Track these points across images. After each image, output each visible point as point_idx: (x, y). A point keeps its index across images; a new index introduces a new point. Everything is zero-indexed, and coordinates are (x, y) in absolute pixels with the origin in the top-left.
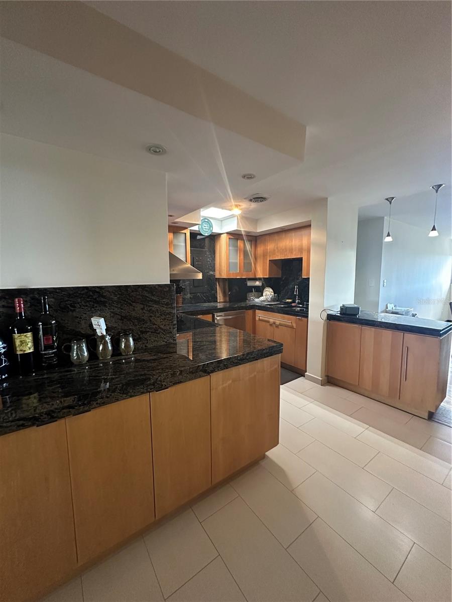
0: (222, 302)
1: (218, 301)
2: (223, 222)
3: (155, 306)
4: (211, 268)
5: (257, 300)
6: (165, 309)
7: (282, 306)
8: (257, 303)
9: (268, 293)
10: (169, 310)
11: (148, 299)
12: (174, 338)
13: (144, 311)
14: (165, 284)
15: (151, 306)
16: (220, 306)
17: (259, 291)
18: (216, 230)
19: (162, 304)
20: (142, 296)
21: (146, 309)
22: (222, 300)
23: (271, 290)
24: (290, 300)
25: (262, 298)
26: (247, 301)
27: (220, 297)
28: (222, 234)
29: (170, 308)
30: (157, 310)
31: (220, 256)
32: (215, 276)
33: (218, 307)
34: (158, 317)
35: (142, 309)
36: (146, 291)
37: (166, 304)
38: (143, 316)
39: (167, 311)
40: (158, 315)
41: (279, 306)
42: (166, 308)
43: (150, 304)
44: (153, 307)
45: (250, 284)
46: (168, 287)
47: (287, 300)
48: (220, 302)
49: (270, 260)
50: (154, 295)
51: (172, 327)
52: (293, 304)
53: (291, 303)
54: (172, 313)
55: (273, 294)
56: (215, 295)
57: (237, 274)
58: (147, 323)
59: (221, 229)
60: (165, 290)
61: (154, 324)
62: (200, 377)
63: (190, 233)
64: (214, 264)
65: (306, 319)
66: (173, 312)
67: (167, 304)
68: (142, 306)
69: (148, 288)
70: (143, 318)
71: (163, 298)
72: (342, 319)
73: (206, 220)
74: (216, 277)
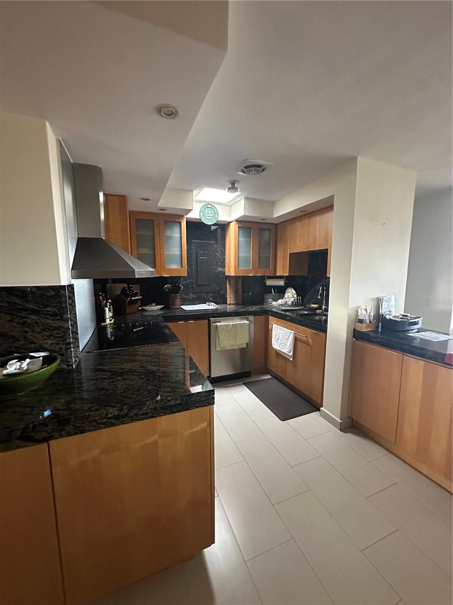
0: (233, 304)
1: (228, 303)
2: (232, 207)
3: (32, 317)
4: (219, 263)
5: (274, 303)
6: (50, 321)
7: (306, 313)
8: (274, 307)
9: (291, 295)
10: (58, 323)
11: (19, 307)
12: (69, 362)
13: (14, 324)
14: (49, 286)
15: (25, 317)
16: (230, 308)
17: (281, 291)
18: (223, 217)
19: (45, 314)
20: (7, 302)
21: (16, 321)
22: (232, 302)
23: (294, 291)
24: (315, 306)
25: (280, 302)
26: (265, 304)
27: (230, 298)
28: (231, 222)
29: (59, 320)
30: (37, 322)
31: (229, 249)
32: (225, 272)
33: (228, 311)
34: (40, 333)
35: (10, 321)
36: (16, 295)
37: (51, 315)
38: (12, 331)
39: (54, 325)
40: (38, 330)
41: (302, 312)
42: (52, 320)
43: (23, 314)
44: (29, 318)
45: (269, 283)
46: (53, 290)
47: (312, 305)
48: (229, 304)
49: (290, 254)
50: (27, 302)
51: (64, 347)
52: (318, 311)
53: (317, 309)
54: (63, 327)
55: (296, 296)
56: (224, 295)
57: (249, 271)
58: (18, 340)
59: (230, 215)
60: (49, 294)
61: (33, 343)
62: (18, 447)
63: (187, 221)
64: (224, 258)
65: (325, 334)
66: (66, 325)
67: (54, 315)
68: (9, 317)
69: (18, 291)
70: (11, 333)
71: (47, 306)
72: (373, 340)
73: (210, 206)
74: (226, 274)
